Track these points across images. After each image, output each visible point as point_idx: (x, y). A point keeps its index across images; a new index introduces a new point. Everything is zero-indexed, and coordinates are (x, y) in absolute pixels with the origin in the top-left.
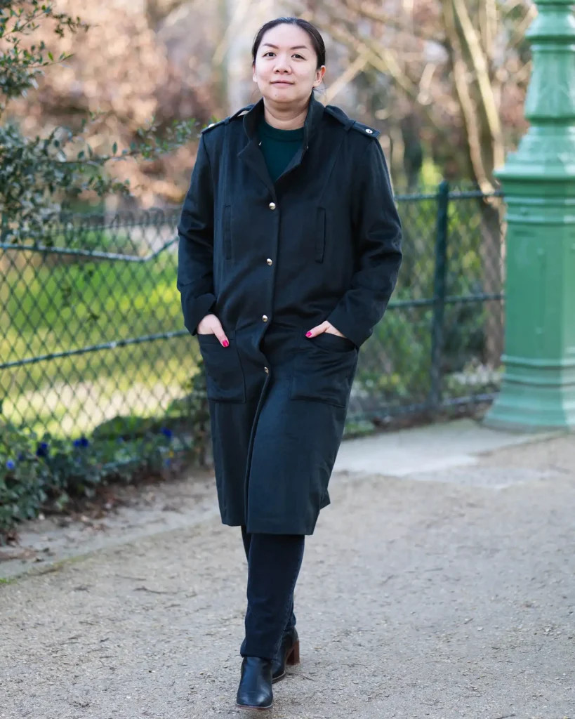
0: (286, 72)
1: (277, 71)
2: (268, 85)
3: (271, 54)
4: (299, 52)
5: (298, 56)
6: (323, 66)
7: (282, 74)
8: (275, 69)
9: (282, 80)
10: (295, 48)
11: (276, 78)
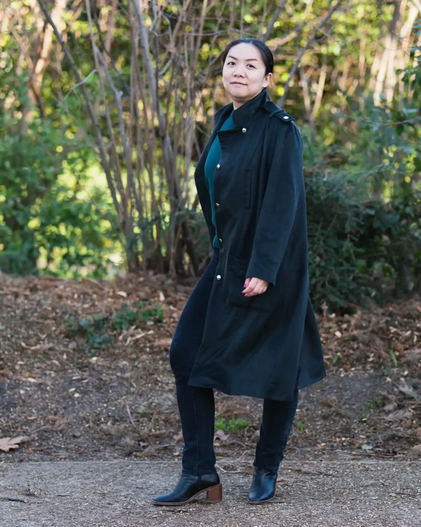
0: (241, 76)
1: (235, 76)
2: (229, 84)
3: (233, 64)
4: (252, 63)
5: (251, 66)
6: (270, 73)
7: (238, 77)
8: (234, 74)
9: (238, 81)
10: (249, 60)
11: (235, 80)
